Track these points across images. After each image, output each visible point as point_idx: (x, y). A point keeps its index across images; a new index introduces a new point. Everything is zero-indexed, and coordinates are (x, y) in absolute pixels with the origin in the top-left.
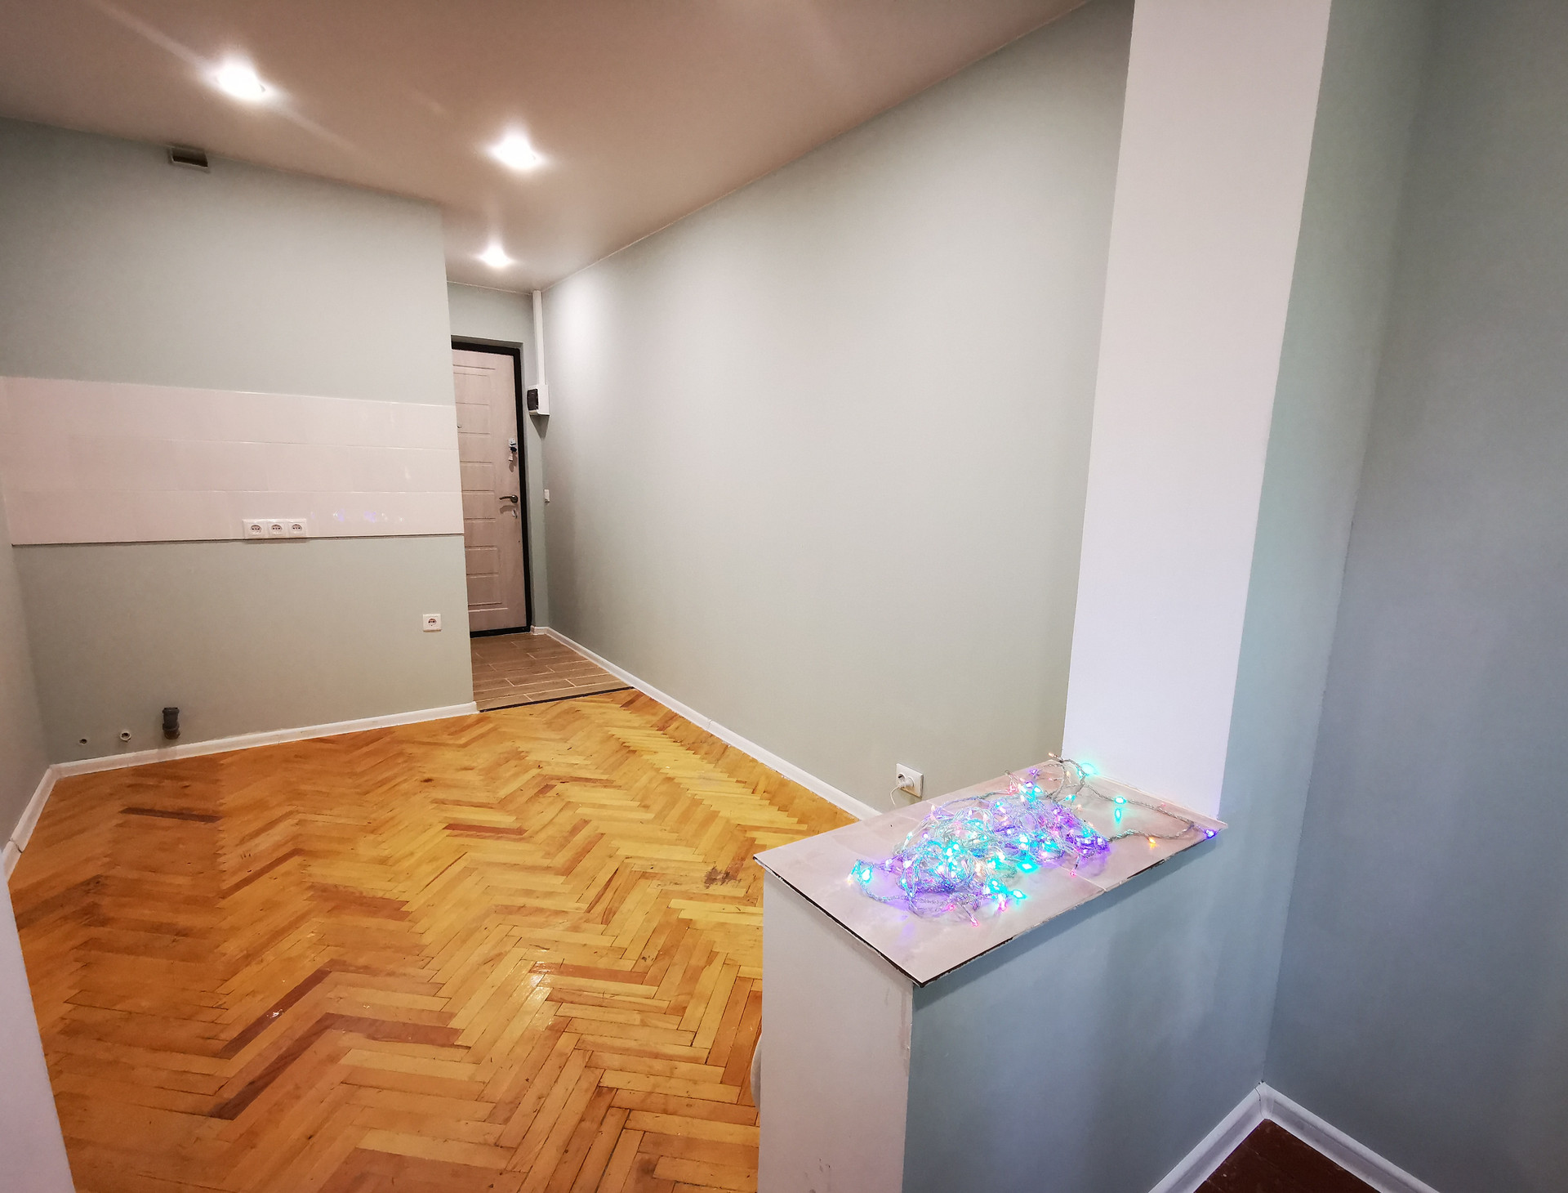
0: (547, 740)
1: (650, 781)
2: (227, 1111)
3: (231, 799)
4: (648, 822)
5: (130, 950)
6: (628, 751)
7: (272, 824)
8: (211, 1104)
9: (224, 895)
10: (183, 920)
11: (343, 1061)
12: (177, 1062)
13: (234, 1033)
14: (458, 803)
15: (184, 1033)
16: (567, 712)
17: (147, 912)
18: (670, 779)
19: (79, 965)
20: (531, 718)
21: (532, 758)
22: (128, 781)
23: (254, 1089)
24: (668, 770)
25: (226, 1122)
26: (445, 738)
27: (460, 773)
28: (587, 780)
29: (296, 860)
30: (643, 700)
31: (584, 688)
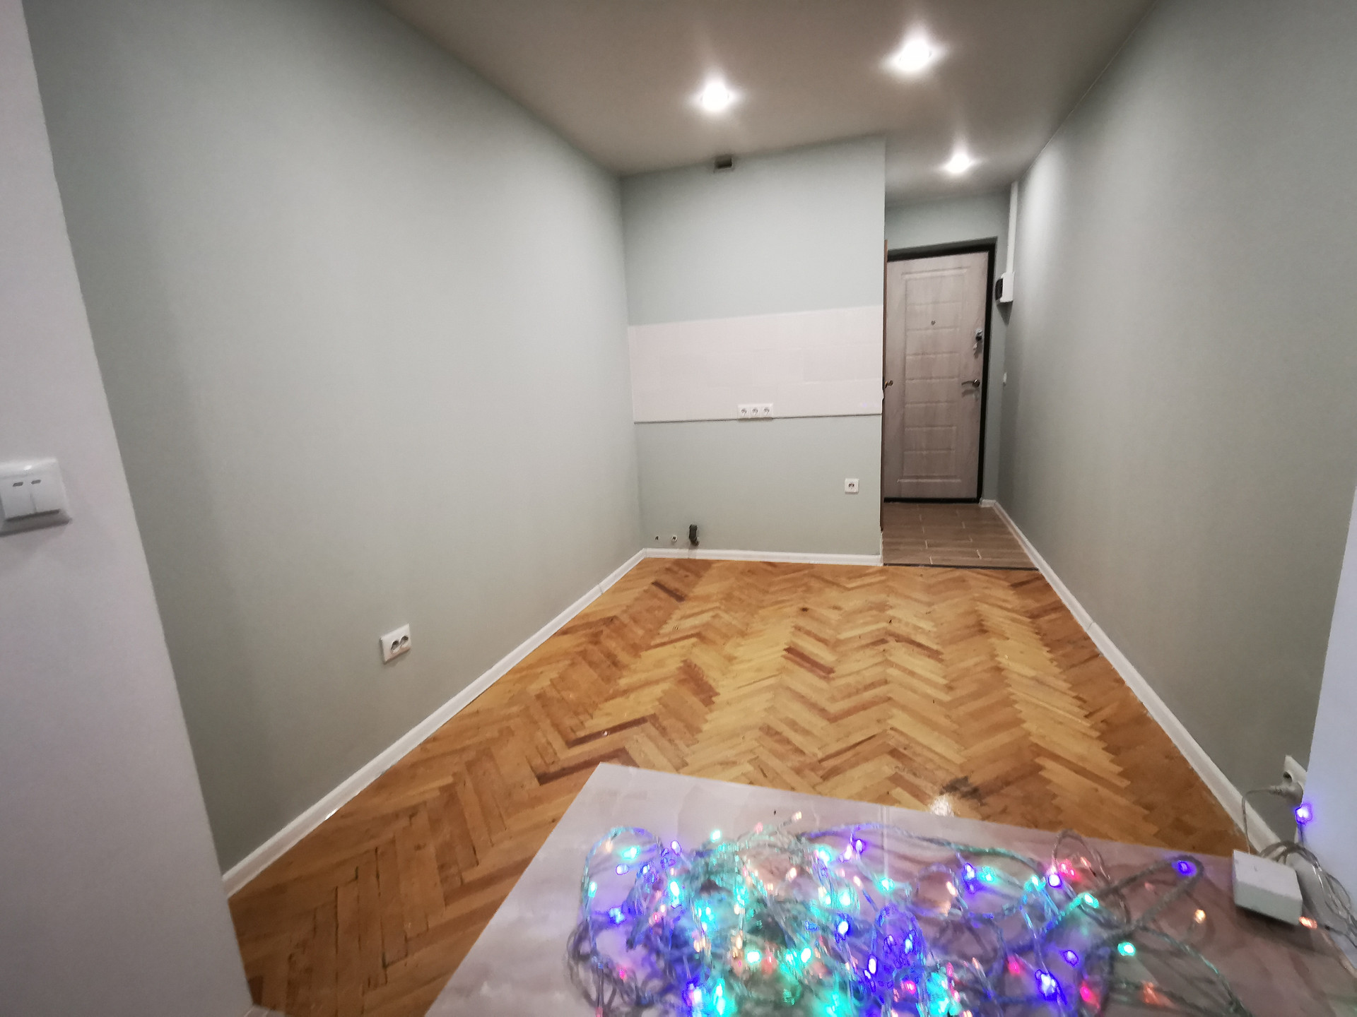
0: (916, 600)
1: (976, 665)
3: (700, 589)
4: (941, 703)
5: (592, 663)
6: (981, 629)
7: (702, 612)
9: (649, 648)
13: (581, 734)
14: (808, 633)
16: (954, 580)
17: (614, 644)
18: (998, 669)
19: (571, 662)
20: (920, 579)
21: (890, 613)
22: (667, 565)
23: (562, 773)
24: (1004, 660)
25: (539, 784)
26: (843, 581)
27: (830, 610)
28: (919, 645)
29: (693, 640)
30: (1038, 583)
31: (988, 561)
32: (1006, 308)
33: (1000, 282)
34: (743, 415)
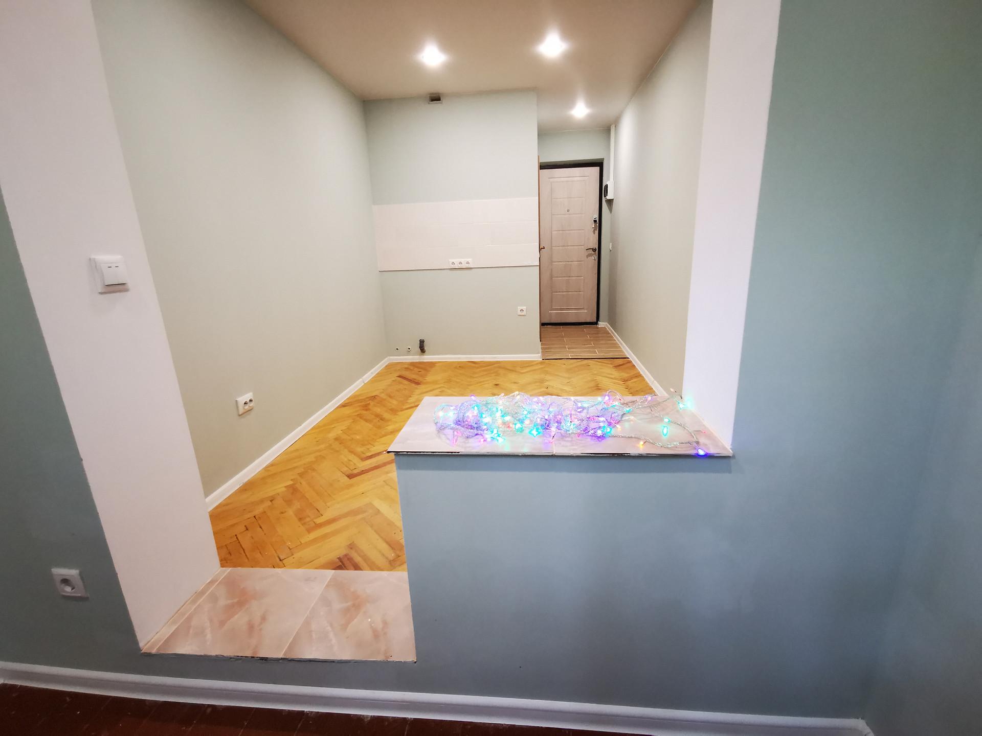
0: (561, 377)
2: (350, 476)
3: (429, 378)
5: (366, 421)
7: (433, 390)
8: (349, 472)
9: (403, 410)
10: (386, 415)
11: (389, 475)
12: (351, 457)
13: (369, 454)
15: (359, 449)
16: (582, 365)
17: (379, 410)
19: (352, 421)
20: (564, 366)
21: (547, 384)
22: (406, 366)
23: (363, 472)
25: (348, 479)
26: (518, 369)
27: (513, 384)
30: (629, 365)
31: (602, 355)
32: (610, 202)
33: (607, 186)
34: (453, 266)
